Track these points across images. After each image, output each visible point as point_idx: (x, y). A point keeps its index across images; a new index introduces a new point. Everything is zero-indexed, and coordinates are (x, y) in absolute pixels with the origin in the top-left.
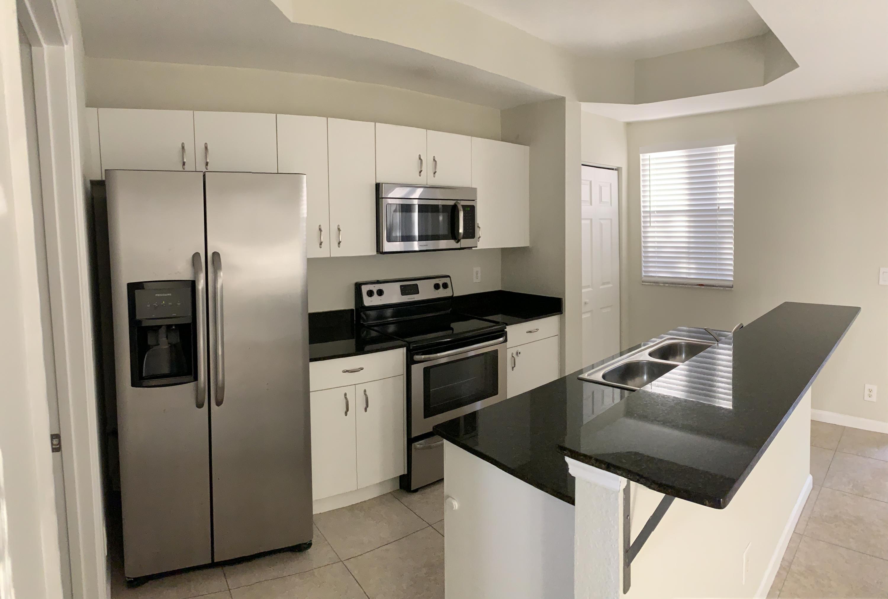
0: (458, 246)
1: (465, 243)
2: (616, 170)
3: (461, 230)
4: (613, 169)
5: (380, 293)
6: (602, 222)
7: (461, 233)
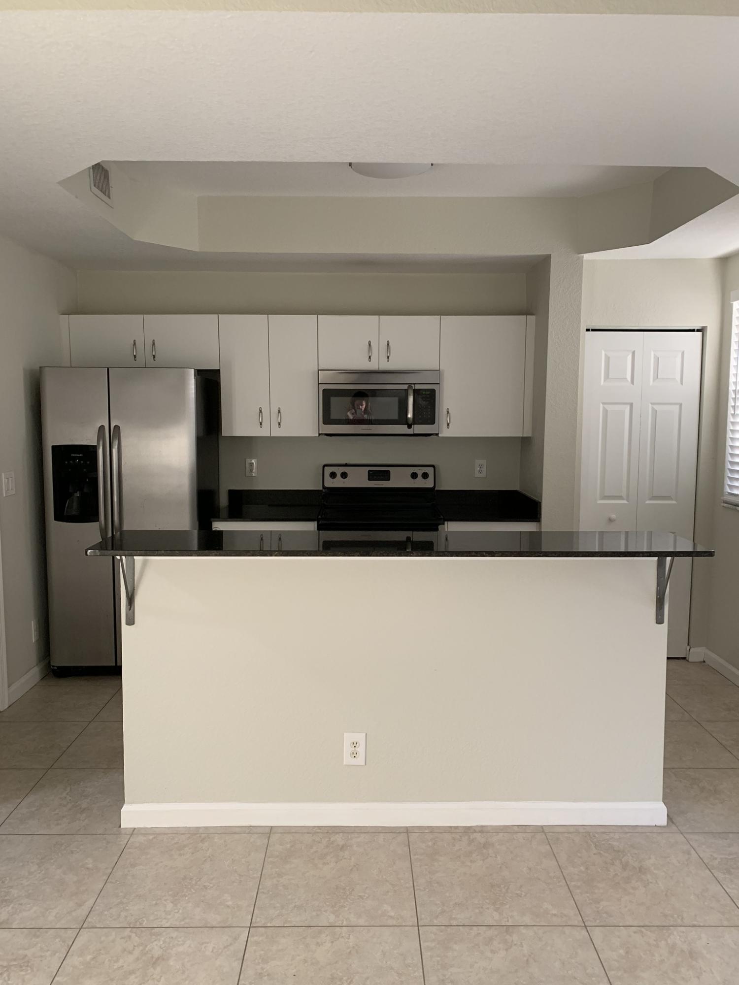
0: (410, 431)
1: (419, 429)
2: (698, 330)
3: (410, 415)
4: (693, 330)
5: (344, 475)
6: (656, 407)
7: (410, 418)
